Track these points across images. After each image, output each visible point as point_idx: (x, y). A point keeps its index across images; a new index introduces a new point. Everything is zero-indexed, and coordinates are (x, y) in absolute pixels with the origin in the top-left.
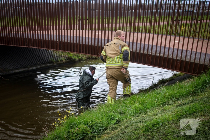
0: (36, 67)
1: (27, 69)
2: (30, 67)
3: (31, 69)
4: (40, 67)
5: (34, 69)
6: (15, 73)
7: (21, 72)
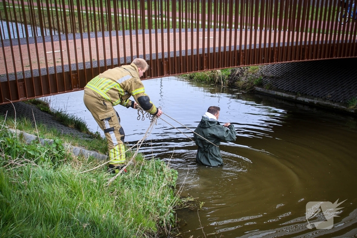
0: (310, 100)
1: (294, 97)
2: (302, 96)
3: (301, 99)
4: (318, 104)
5: (307, 102)
6: (276, 95)
7: (285, 97)
